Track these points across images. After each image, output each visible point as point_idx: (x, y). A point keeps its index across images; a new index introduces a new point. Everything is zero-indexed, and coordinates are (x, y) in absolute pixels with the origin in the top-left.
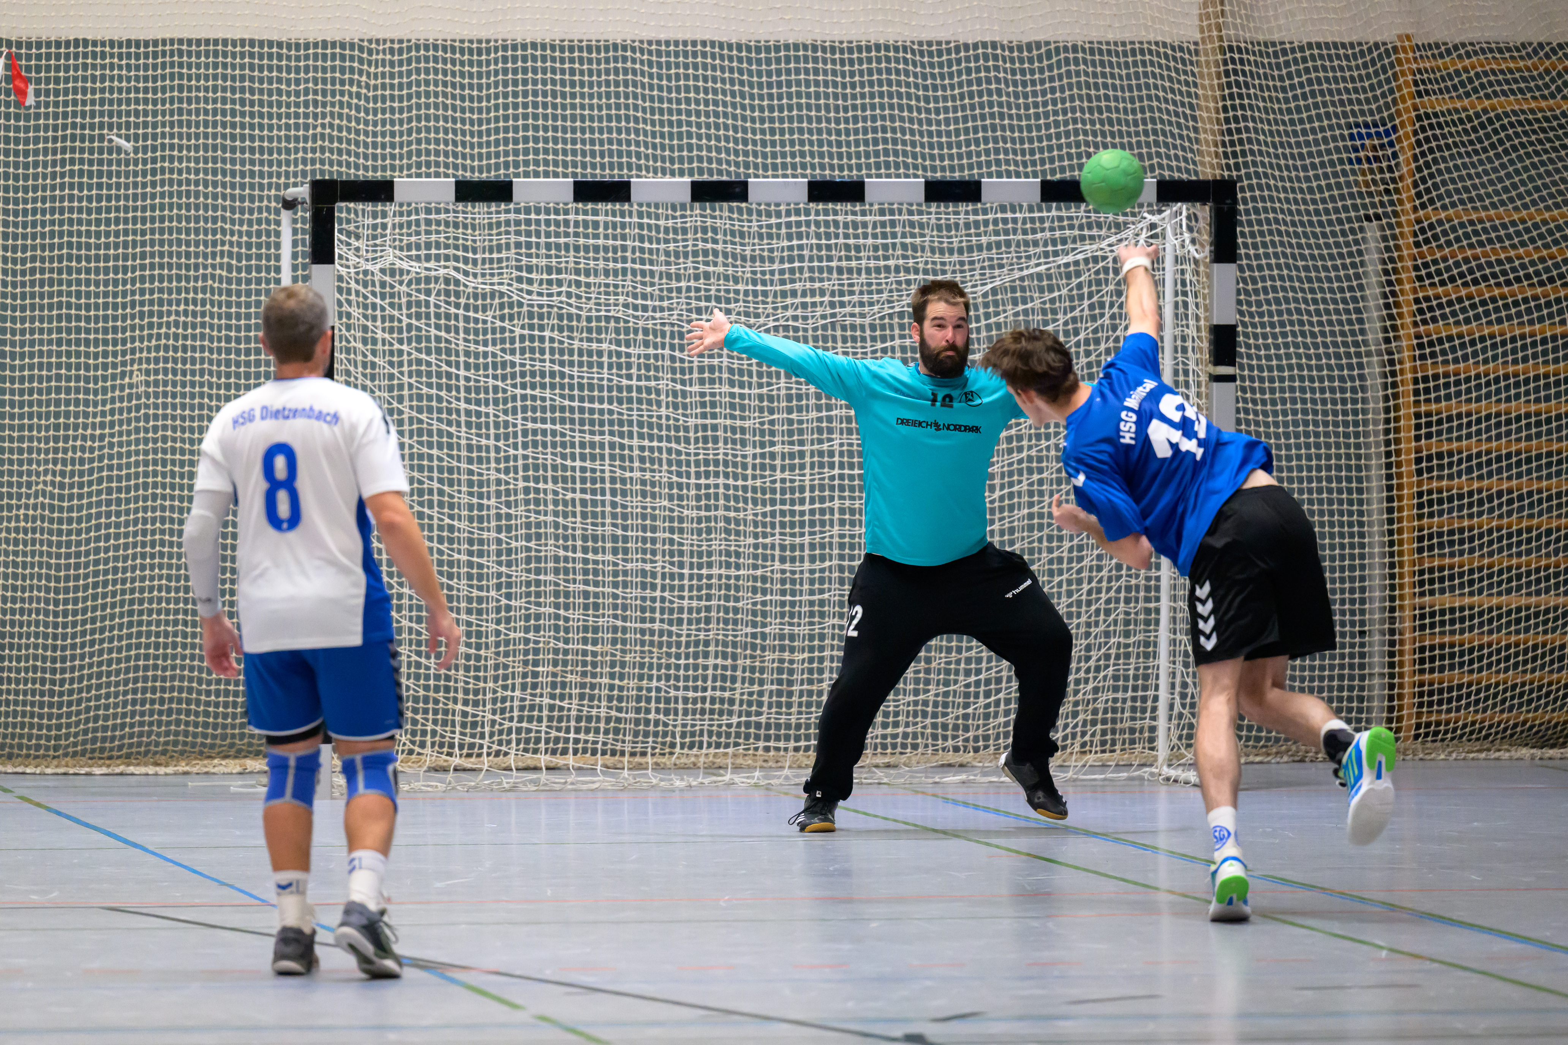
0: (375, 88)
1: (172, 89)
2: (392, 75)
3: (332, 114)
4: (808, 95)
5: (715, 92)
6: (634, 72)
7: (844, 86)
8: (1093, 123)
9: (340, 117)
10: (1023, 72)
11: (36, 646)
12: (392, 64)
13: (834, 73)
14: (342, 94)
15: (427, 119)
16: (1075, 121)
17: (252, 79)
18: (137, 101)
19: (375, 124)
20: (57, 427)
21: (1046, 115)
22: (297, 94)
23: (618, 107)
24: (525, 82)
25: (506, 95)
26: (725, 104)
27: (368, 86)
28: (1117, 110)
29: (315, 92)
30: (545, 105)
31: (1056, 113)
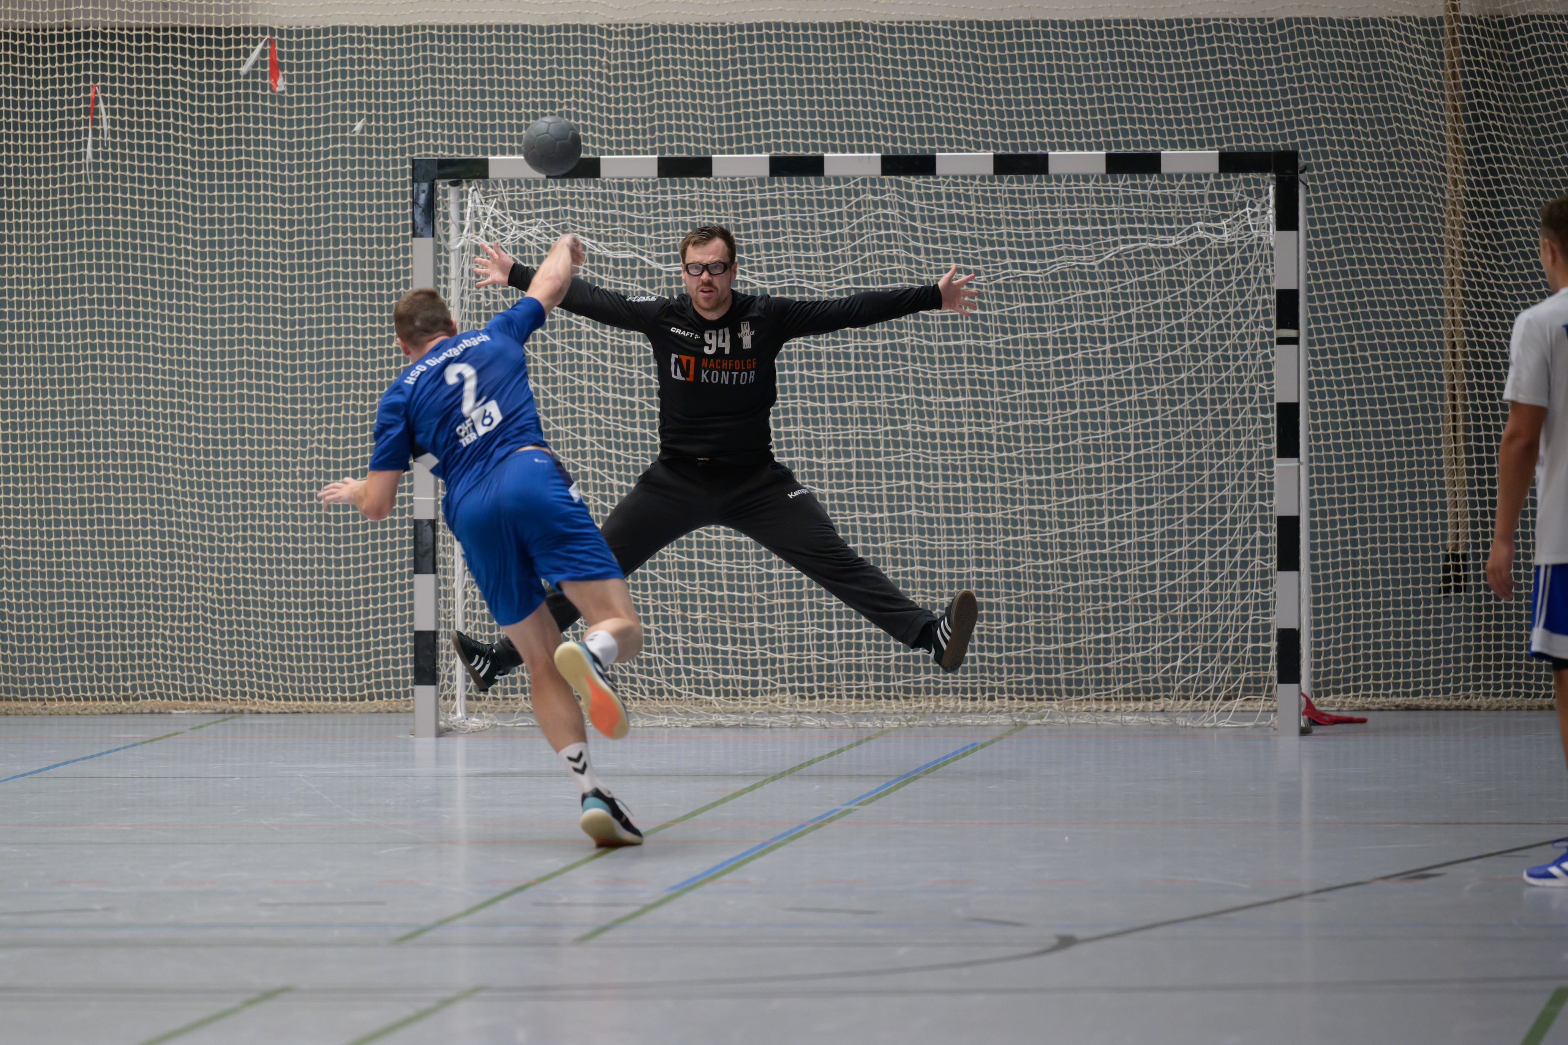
0: (616, 68)
1: (425, 71)
2: (632, 57)
3: (576, 94)
4: (1041, 68)
5: (950, 66)
6: (868, 48)
7: (1076, 58)
8: (1329, 90)
9: (584, 95)
10: (1256, 41)
11: (320, 594)
12: (631, 46)
13: (1066, 46)
14: (585, 74)
15: (668, 96)
16: (1311, 89)
17: (500, 61)
18: (393, 84)
19: (617, 101)
20: (329, 389)
21: (1282, 82)
22: (543, 74)
23: (853, 81)
24: (762, 60)
25: (744, 73)
26: (960, 78)
27: (608, 67)
28: (1352, 77)
29: (560, 73)
30: (782, 82)
31: (1291, 80)
